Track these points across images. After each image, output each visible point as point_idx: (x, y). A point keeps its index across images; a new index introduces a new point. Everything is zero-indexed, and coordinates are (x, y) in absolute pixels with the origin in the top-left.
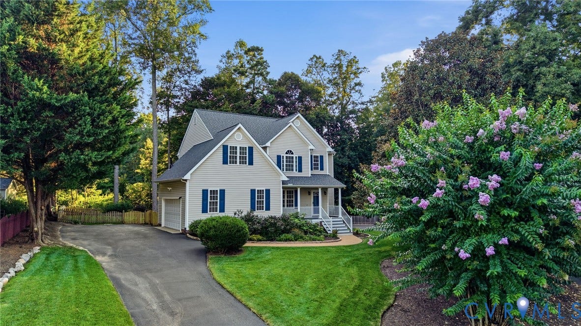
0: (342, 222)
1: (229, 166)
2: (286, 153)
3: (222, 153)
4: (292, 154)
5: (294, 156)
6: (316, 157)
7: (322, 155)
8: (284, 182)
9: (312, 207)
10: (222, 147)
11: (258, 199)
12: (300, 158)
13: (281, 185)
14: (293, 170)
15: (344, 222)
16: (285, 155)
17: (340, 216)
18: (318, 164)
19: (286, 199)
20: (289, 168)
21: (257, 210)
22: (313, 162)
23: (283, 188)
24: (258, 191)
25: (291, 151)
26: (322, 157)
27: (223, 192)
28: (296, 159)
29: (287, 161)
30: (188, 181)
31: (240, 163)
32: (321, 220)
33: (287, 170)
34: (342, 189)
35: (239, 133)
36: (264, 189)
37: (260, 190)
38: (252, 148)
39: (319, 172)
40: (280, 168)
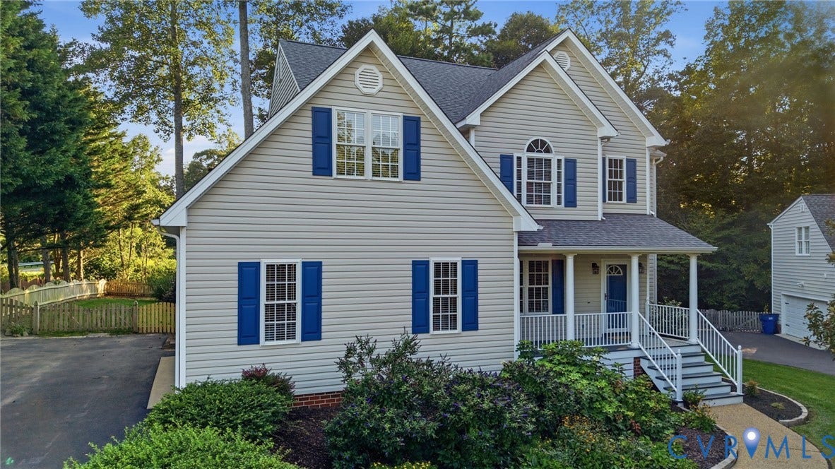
0: (702, 359)
1: (330, 185)
2: (530, 149)
3: (310, 134)
4: (548, 151)
5: (554, 157)
6: (616, 163)
7: (632, 156)
8: (524, 238)
9: (604, 314)
10: (310, 114)
11: (437, 292)
12: (571, 164)
13: (516, 248)
14: (548, 201)
15: (708, 358)
16: (525, 156)
17: (694, 339)
18: (621, 183)
19: (527, 286)
20: (538, 194)
21: (436, 328)
22: (607, 179)
23: (520, 255)
24: (437, 265)
25: (543, 143)
26: (632, 163)
27: (313, 272)
28: (559, 167)
29: (530, 175)
30: (183, 234)
31: (375, 174)
32: (636, 354)
33: (530, 200)
34: (702, 257)
35: (375, 69)
36: (458, 260)
37: (446, 265)
38: (417, 121)
39: (622, 207)
40: (512, 192)
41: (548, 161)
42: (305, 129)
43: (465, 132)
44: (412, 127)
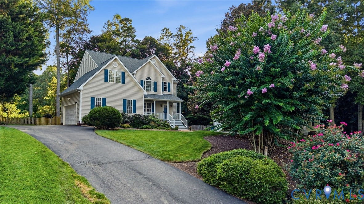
0: (181, 123)
1: (108, 83)
2: (147, 79)
4: (151, 80)
5: (152, 81)
6: (166, 83)
7: (169, 82)
8: (145, 96)
9: (163, 113)
10: (104, 70)
11: (128, 105)
12: (156, 83)
13: (143, 98)
14: (151, 90)
16: (146, 81)
17: (180, 119)
18: (167, 88)
19: (146, 108)
20: (149, 89)
21: (128, 112)
22: (164, 86)
24: (128, 100)
25: (150, 78)
26: (169, 83)
27: (105, 100)
28: (153, 83)
29: (147, 84)
30: (81, 91)
31: (116, 82)
32: (168, 121)
33: (147, 90)
35: (116, 62)
36: (132, 100)
37: (130, 100)
38: (124, 72)
39: (167, 93)
40: (143, 88)
41: (151, 82)
42: (103, 74)
43: (133, 75)
44: (123, 73)
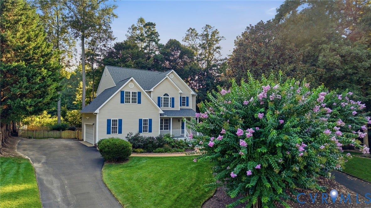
1: (125, 104)
2: (164, 95)
3: (120, 96)
4: (168, 96)
5: (169, 97)
6: (184, 98)
7: (188, 96)
8: (161, 115)
9: (180, 130)
10: (120, 92)
11: (144, 125)
12: (173, 99)
13: (159, 116)
14: (168, 106)
16: (163, 97)
18: (185, 102)
19: (164, 124)
20: (166, 105)
21: (143, 132)
22: (182, 101)
23: (160, 118)
24: (144, 120)
25: (167, 94)
26: (188, 98)
27: (120, 121)
28: (170, 99)
29: (164, 101)
30: (98, 114)
31: (132, 103)
32: (185, 138)
33: (164, 106)
35: (132, 83)
36: (148, 119)
37: (146, 120)
38: (140, 93)
39: (185, 107)
43: (151, 92)
